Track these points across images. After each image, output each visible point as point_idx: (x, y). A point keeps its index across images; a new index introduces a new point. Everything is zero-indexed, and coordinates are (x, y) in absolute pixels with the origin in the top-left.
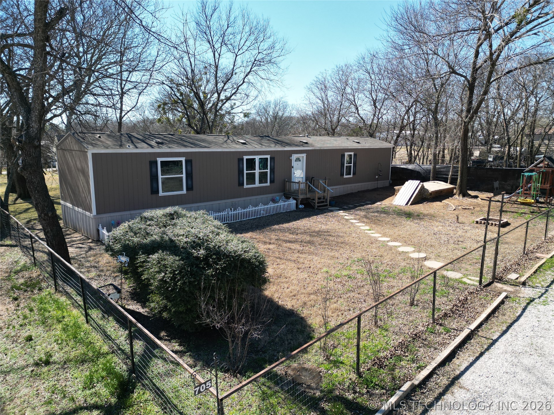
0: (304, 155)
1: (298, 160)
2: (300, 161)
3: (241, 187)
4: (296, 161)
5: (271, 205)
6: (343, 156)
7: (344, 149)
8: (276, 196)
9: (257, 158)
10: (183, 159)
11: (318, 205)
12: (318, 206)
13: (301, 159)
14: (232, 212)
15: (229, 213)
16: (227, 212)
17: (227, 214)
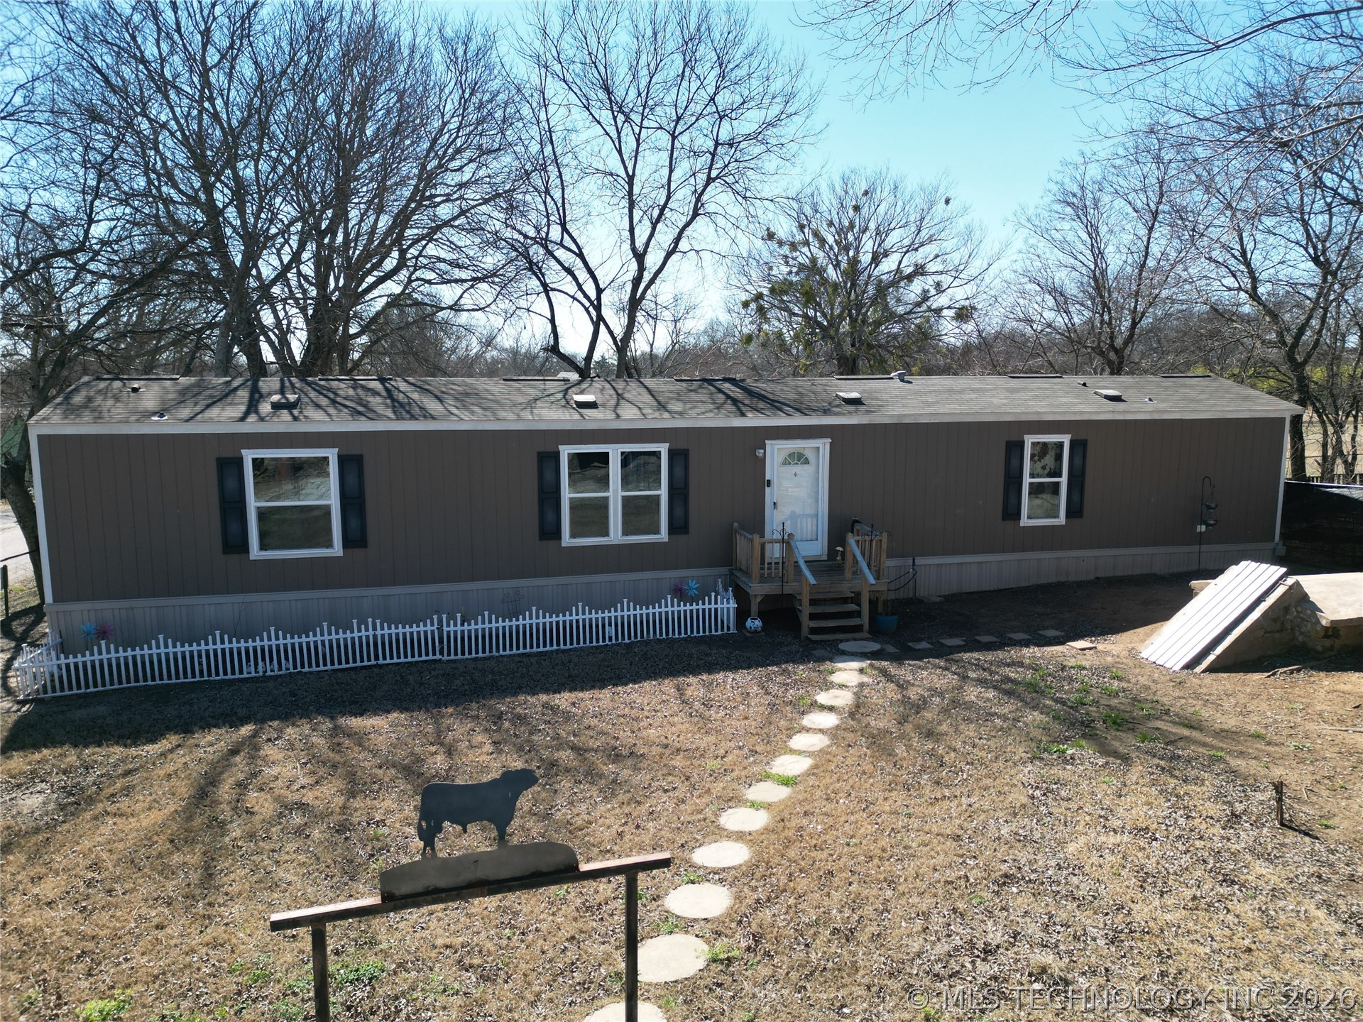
0: (824, 445)
1: (798, 458)
2: (807, 462)
3: (551, 543)
4: (786, 463)
5: (670, 607)
6: (1016, 447)
7: (1020, 423)
8: (692, 577)
9: (615, 452)
12: (814, 631)
13: (810, 455)
14: (455, 625)
15: (445, 629)
16: (436, 626)
17: (436, 631)
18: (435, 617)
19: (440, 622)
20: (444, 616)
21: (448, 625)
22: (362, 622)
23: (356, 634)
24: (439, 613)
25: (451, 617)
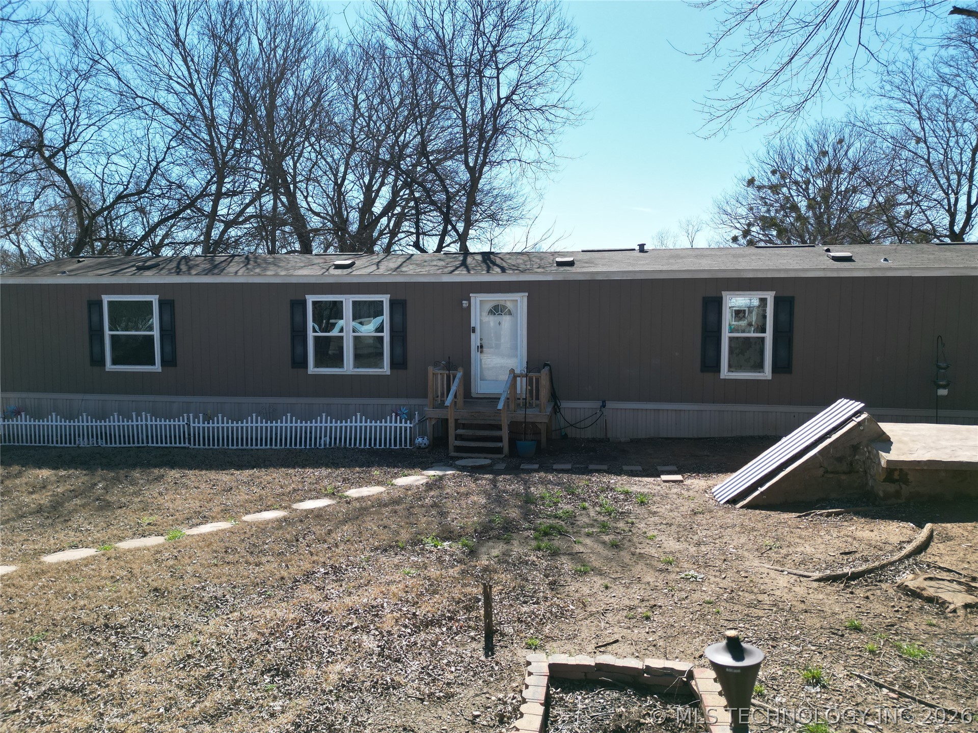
0: (519, 302)
2: (509, 313)
3: (298, 371)
4: (491, 313)
6: (713, 303)
7: (716, 280)
9: (348, 301)
10: (154, 299)
11: (458, 443)
12: (459, 449)
14: (199, 423)
15: (192, 425)
16: (186, 422)
17: (186, 426)
18: (185, 415)
19: (188, 419)
20: (191, 415)
21: (194, 423)
22: (139, 414)
23: (135, 423)
24: (188, 413)
25: (196, 417)
